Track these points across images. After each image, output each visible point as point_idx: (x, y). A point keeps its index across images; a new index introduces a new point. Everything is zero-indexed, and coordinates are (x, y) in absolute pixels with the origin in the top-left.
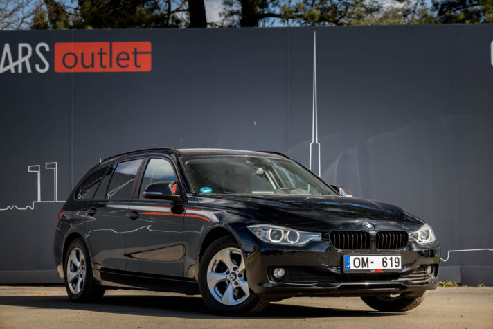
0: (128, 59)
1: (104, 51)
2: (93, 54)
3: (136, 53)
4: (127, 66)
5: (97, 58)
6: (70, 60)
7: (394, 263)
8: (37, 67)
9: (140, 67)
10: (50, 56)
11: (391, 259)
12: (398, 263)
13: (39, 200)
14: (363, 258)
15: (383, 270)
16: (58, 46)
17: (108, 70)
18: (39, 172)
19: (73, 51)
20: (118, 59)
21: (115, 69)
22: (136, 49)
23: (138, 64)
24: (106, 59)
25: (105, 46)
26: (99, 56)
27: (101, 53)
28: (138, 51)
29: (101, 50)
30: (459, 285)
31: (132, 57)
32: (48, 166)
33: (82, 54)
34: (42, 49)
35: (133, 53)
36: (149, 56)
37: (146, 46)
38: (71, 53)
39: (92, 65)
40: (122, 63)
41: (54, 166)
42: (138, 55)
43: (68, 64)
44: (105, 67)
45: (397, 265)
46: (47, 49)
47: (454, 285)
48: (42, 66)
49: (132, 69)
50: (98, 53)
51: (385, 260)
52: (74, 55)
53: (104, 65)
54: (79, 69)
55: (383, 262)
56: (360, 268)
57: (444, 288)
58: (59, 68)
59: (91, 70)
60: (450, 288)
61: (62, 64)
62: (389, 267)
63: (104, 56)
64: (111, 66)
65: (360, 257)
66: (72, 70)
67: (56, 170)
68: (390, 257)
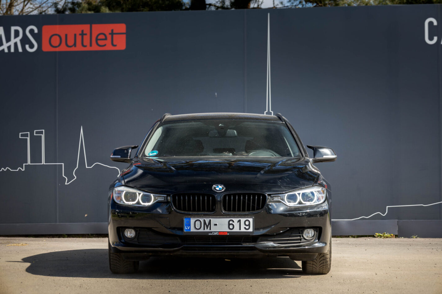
0: (106, 39)
1: (85, 32)
2: (75, 35)
3: (112, 34)
4: (105, 45)
5: (79, 39)
6: (56, 41)
7: (243, 226)
8: (27, 47)
9: (115, 46)
10: (38, 37)
11: (239, 221)
12: (249, 225)
13: (29, 163)
14: (204, 220)
15: (228, 232)
16: (45, 28)
17: (88, 49)
18: (29, 139)
19: (57, 33)
20: (97, 39)
21: (95, 48)
22: (112, 30)
23: (115, 43)
24: (87, 39)
25: (86, 28)
26: (80, 37)
27: (83, 34)
28: (114, 32)
29: (83, 31)
30: (396, 236)
31: (109, 37)
32: (37, 133)
33: (66, 35)
34: (32, 31)
35: (110, 34)
36: (124, 36)
37: (121, 28)
38: (56, 35)
39: (75, 45)
40: (100, 42)
41: (42, 133)
42: (114, 36)
43: (53, 44)
44: (85, 46)
45: (247, 227)
46: (36, 31)
47: (391, 237)
48: (32, 46)
49: (109, 47)
50: (80, 34)
51: (231, 222)
52: (59, 36)
53: (85, 44)
54: (63, 48)
55: (229, 224)
56: (202, 230)
57: (382, 239)
58: (46, 48)
59: (73, 49)
60: (388, 239)
61: (49, 44)
62: (236, 229)
63: (85, 36)
64: (91, 45)
65: (202, 220)
66: (57, 50)
67: (43, 136)
68: (238, 219)
